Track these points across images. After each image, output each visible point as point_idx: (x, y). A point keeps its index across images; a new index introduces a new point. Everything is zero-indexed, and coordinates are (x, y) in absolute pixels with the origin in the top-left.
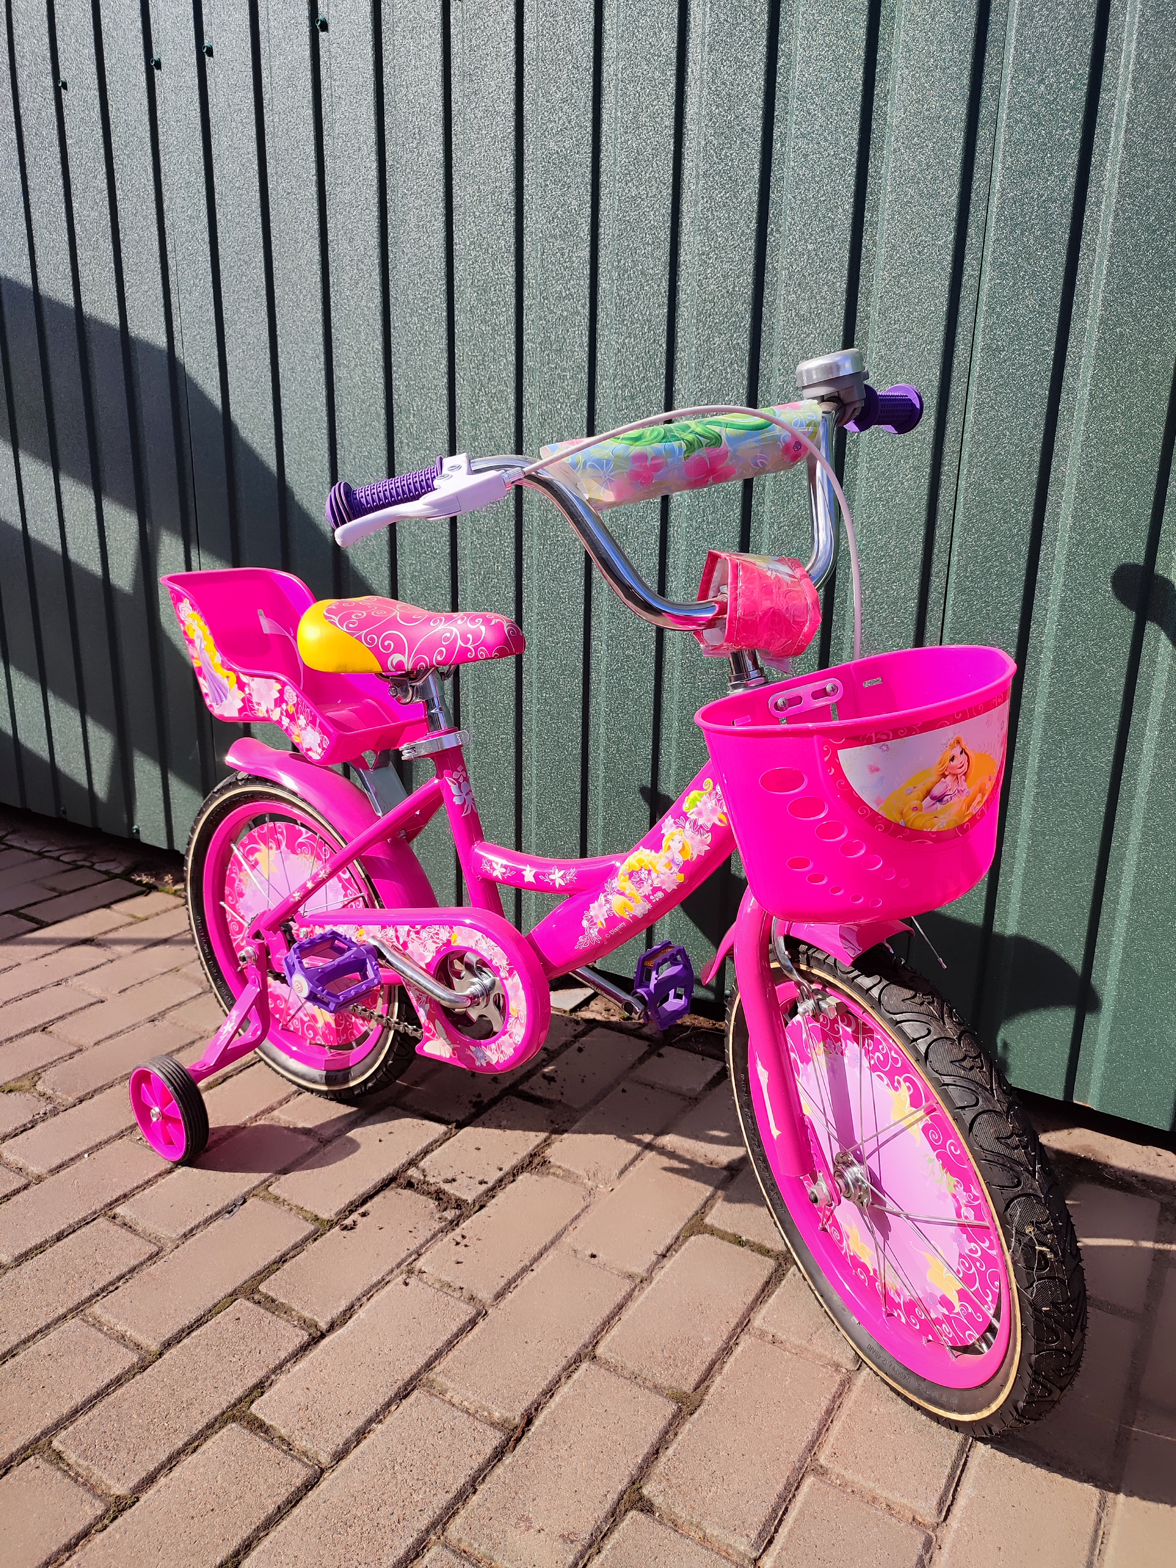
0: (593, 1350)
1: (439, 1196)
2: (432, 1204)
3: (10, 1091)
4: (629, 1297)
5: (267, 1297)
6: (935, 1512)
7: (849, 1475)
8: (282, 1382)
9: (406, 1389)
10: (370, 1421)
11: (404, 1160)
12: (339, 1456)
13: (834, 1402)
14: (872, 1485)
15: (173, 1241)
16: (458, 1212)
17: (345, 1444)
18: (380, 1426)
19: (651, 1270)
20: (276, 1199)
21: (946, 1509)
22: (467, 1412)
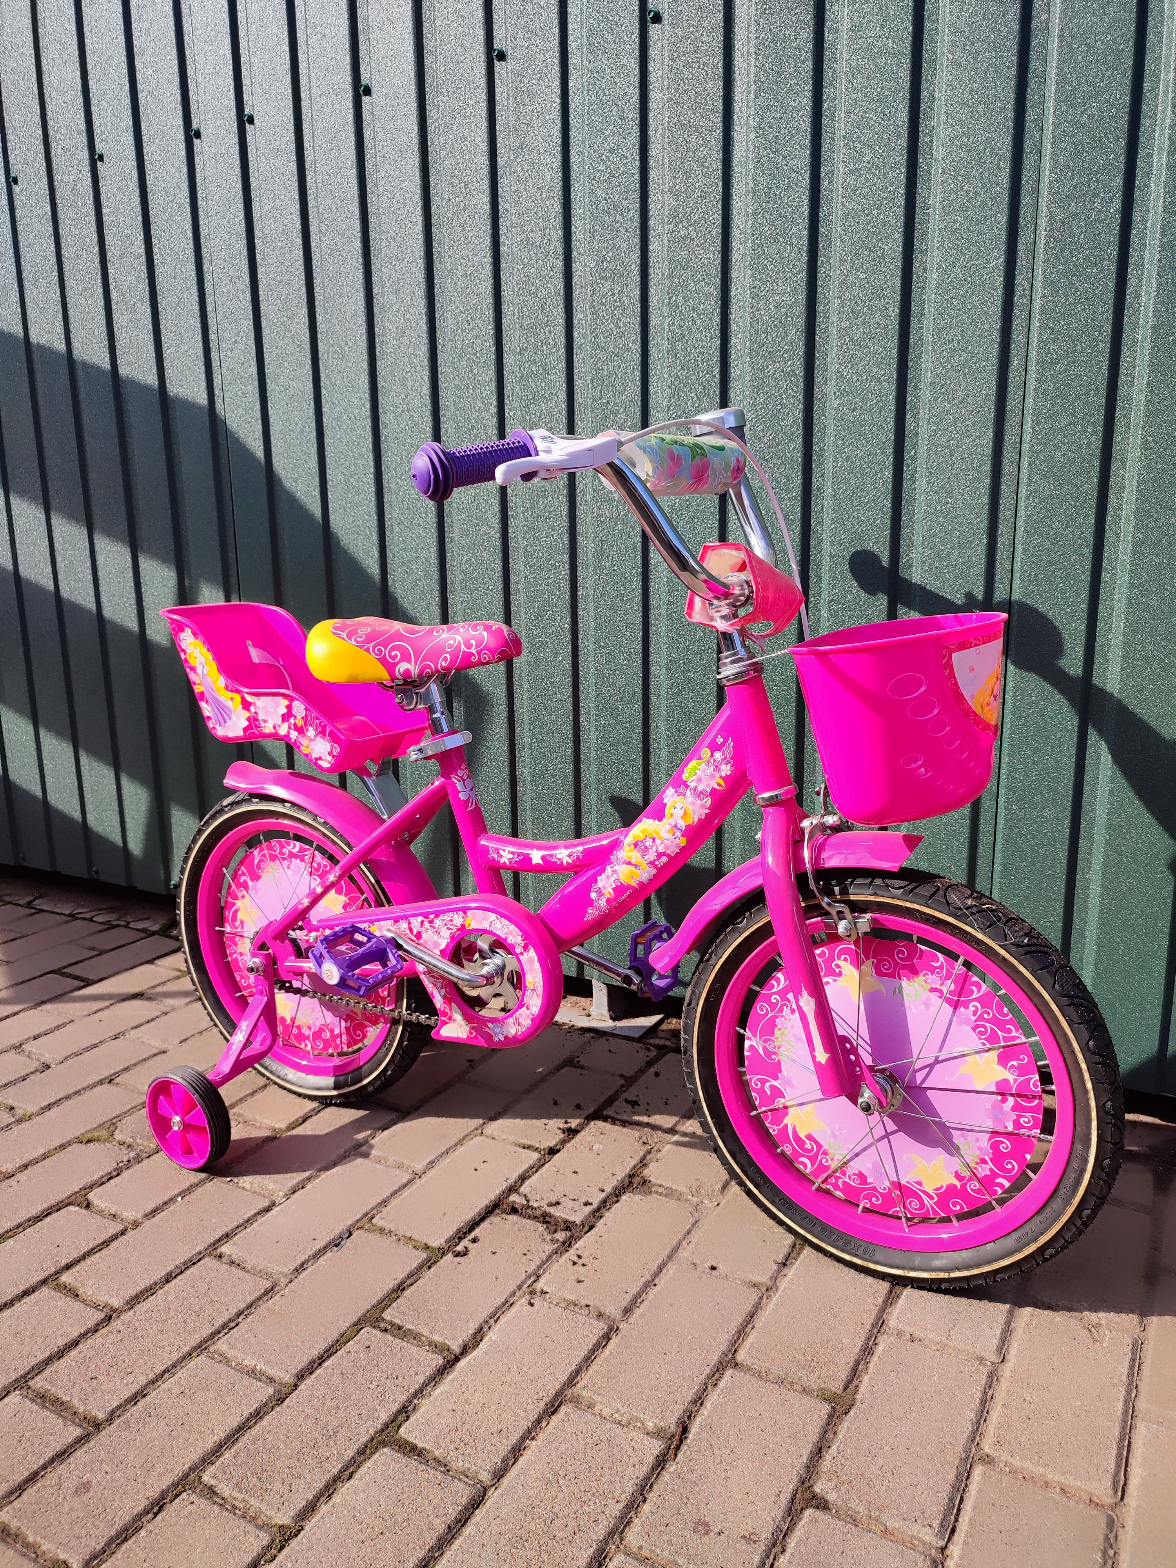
0: (734, 1358)
1: (545, 1219)
2: (541, 1227)
3: (89, 1141)
4: (758, 1306)
5: (392, 1324)
6: (1111, 1492)
7: (1016, 1462)
8: (425, 1406)
9: (553, 1406)
10: (523, 1438)
11: (504, 1186)
12: (499, 1474)
13: (985, 1393)
14: (1042, 1470)
15: (285, 1276)
16: (568, 1234)
17: (503, 1461)
18: (534, 1443)
19: (775, 1278)
20: (382, 1230)
21: (1121, 1489)
22: (619, 1423)
